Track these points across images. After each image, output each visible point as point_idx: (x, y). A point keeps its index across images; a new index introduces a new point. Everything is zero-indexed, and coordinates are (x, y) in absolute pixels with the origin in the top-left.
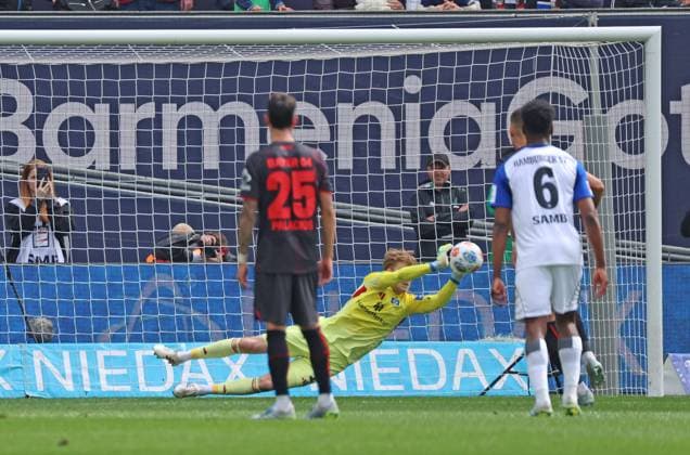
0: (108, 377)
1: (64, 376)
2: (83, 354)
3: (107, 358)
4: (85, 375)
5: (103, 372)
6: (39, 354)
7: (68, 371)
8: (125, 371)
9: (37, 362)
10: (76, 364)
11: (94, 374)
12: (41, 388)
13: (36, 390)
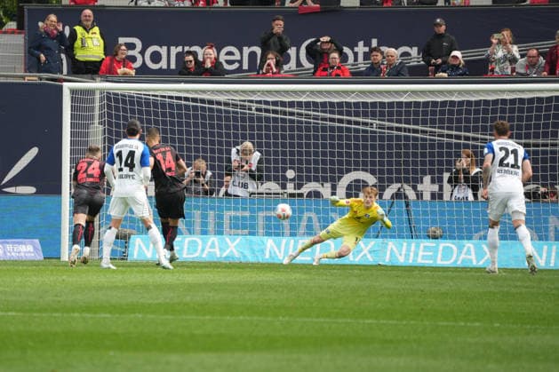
0: (423, 256)
1: (401, 255)
2: (413, 246)
3: (425, 247)
4: (412, 254)
5: (421, 253)
6: (392, 244)
7: (403, 253)
8: (431, 253)
9: (389, 247)
10: (408, 250)
11: (416, 254)
12: (387, 260)
13: (384, 261)
